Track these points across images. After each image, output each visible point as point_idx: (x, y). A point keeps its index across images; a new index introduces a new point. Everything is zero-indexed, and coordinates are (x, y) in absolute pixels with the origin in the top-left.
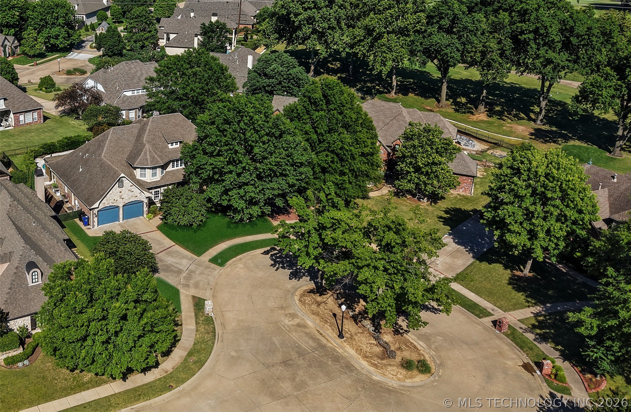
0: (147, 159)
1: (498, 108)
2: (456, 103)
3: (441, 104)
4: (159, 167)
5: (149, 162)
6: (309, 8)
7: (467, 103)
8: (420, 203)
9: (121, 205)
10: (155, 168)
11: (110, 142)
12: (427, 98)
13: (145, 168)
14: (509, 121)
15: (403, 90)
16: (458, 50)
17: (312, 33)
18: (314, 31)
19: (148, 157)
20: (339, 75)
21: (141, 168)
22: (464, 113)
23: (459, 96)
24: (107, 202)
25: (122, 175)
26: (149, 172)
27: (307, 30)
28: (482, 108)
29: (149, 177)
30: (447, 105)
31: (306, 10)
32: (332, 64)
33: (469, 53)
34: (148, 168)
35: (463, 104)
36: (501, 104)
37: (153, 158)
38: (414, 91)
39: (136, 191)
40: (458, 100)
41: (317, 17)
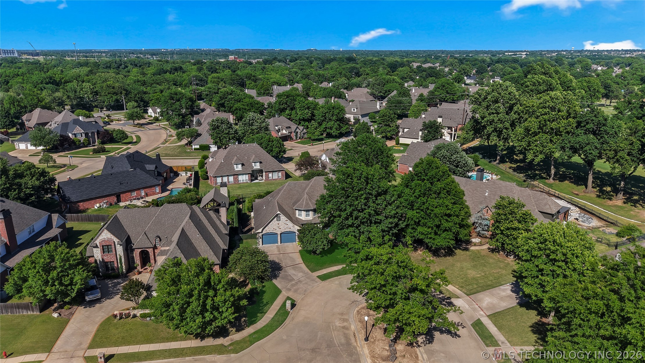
0: (303, 204)
1: (636, 198)
2: (601, 191)
3: (587, 190)
4: (311, 210)
5: (304, 206)
6: (493, 113)
7: (610, 192)
8: (507, 258)
9: (279, 233)
10: (308, 211)
11: (284, 191)
12: (578, 185)
13: (301, 210)
14: (641, 207)
15: (562, 178)
16: (596, 148)
17: (493, 131)
18: (495, 130)
19: (304, 203)
20: (518, 164)
21: (299, 210)
22: (604, 198)
23: (606, 185)
24: (267, 230)
25: (279, 212)
26: (304, 213)
27: (490, 129)
28: (621, 196)
29: (303, 216)
30: (592, 192)
31: (489, 114)
32: (517, 156)
33: (605, 151)
34: (303, 210)
35: (607, 192)
36: (640, 195)
37: (307, 204)
38: (571, 178)
39: (290, 224)
40: (605, 189)
41: (496, 119)
